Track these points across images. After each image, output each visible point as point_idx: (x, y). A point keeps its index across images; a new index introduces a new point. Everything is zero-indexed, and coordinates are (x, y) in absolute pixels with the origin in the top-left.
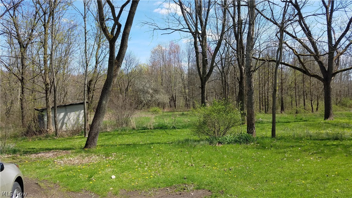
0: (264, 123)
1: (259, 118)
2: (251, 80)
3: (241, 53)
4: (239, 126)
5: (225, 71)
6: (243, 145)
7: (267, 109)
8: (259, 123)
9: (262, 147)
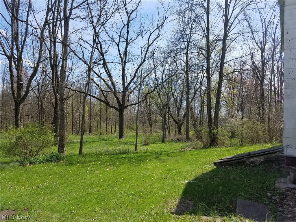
0: (75, 143)
1: (71, 139)
2: (64, 106)
3: (57, 82)
4: (51, 147)
5: (41, 96)
6: (53, 163)
7: (78, 131)
8: (70, 143)
9: (70, 163)
